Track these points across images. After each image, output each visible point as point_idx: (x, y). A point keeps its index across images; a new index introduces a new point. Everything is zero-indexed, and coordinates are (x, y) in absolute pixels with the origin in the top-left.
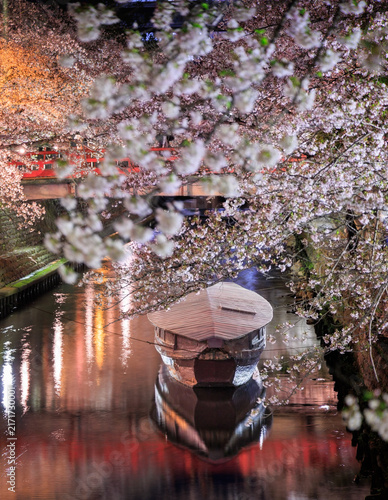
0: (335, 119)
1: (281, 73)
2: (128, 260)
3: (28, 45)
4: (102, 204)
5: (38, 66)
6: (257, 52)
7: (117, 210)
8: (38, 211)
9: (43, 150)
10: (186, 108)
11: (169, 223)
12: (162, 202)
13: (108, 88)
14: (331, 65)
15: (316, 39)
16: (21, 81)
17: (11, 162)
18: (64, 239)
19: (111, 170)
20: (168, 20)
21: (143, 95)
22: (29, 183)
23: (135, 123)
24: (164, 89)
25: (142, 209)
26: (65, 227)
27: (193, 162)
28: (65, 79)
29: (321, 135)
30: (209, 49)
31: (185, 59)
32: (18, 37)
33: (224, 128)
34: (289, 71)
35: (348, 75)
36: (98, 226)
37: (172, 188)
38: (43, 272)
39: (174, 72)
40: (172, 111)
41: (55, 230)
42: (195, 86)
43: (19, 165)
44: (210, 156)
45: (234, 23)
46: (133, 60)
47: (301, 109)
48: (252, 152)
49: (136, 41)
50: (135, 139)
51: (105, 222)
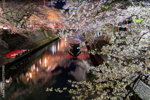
0: (88, 21)
1: (82, 16)
2: (66, 36)
3: (55, 13)
4: (64, 31)
5: (56, 15)
6: (80, 14)
7: (65, 31)
8: (56, 31)
9: (57, 24)
10: (72, 20)
11: (71, 32)
12: (70, 30)
13: (64, 18)
14: (87, 15)
15: (86, 13)
16: (54, 17)
17: (53, 26)
18: (60, 34)
19: (65, 27)
20: (70, 11)
21: (68, 19)
22: (55, 28)
23: (67, 22)
24: (70, 18)
25: (68, 31)
26: (60, 33)
27: (73, 26)
28: (59, 17)
29: (86, 23)
30: (75, 14)
31: (72, 15)
32: (54, 12)
33: (76, 22)
34: (83, 16)
35: (89, 16)
36: (63, 33)
37: (71, 29)
38: (57, 37)
39: (71, 16)
40: (71, 21)
41: (58, 33)
42: (73, 18)
43: (54, 26)
44: (75, 25)
45: (77, 11)
46: (67, 15)
47: (84, 20)
48: (79, 25)
49: (67, 13)
50: (67, 23)
51: (64, 33)
